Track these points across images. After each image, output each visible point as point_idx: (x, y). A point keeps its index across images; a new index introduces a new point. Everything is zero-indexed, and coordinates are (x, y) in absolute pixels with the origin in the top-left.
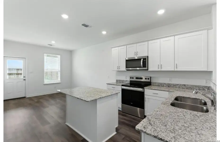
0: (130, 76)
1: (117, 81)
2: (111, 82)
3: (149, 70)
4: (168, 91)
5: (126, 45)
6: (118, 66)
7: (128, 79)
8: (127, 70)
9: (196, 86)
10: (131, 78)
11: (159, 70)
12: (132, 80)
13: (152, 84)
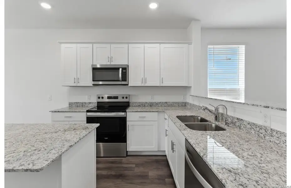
0: (97, 95)
1: (71, 104)
2: (60, 108)
3: (129, 85)
4: (157, 112)
5: (93, 43)
6: (76, 78)
7: (94, 100)
8: (93, 85)
9: (176, 103)
10: (99, 98)
11: (143, 85)
12: (101, 100)
13: (131, 104)
